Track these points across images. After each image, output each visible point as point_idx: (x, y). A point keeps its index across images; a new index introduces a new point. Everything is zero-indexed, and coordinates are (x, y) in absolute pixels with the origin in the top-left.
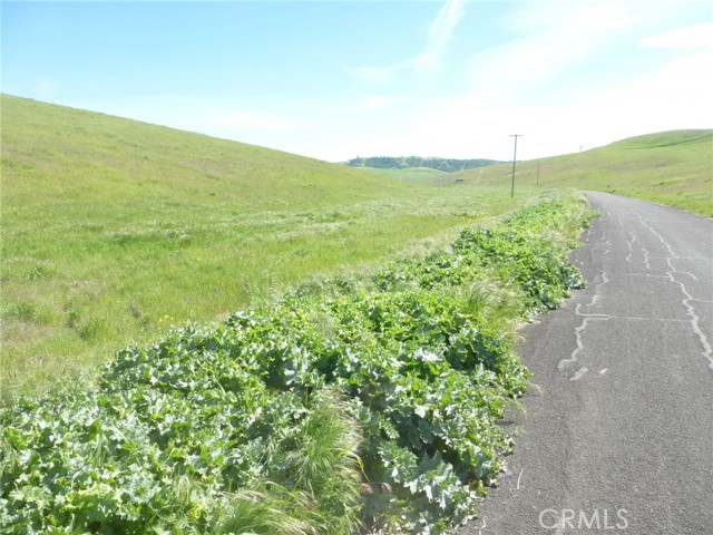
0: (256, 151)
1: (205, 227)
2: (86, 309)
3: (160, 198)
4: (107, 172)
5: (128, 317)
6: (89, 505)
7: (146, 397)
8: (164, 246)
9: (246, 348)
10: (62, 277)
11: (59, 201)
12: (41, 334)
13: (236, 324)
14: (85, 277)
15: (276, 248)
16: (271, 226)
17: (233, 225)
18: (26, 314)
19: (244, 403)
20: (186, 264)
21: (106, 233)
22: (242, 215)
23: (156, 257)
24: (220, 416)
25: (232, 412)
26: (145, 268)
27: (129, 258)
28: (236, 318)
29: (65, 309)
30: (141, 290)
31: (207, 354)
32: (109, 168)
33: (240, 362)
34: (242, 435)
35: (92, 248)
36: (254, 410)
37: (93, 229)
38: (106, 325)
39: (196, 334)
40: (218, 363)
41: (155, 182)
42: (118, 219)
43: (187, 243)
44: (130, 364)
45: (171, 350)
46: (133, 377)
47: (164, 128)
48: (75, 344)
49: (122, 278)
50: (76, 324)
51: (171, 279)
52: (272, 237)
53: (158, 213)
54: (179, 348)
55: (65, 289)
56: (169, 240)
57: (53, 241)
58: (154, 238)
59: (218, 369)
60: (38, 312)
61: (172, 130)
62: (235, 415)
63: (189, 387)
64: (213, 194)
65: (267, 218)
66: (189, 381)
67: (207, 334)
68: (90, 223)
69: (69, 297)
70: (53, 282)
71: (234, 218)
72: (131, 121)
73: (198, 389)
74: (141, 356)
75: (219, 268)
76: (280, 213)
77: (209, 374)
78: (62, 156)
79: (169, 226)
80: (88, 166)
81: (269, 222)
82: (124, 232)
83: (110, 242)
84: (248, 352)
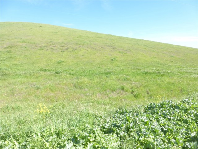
0: (187, 49)
1: (169, 71)
2: (136, 90)
3: (156, 62)
4: (143, 55)
5: (146, 94)
6: (148, 143)
7: (159, 118)
8: (157, 76)
9: (190, 111)
10: (131, 81)
11: (131, 62)
12: (126, 94)
13: (185, 103)
14: (136, 82)
15: (193, 80)
16: (192, 72)
17: (178, 71)
18: (123, 89)
19: (190, 129)
20: (163, 81)
21: (142, 71)
22: (181, 68)
23: (154, 78)
24: (181, 130)
25: (185, 130)
26: (151, 81)
27: (147, 78)
28: (185, 101)
29: (131, 89)
30: (150, 87)
31: (176, 110)
32: (144, 54)
33: (187, 115)
34: (189, 139)
35: (138, 74)
36: (193, 132)
37: (139, 69)
38: (140, 95)
39: (172, 103)
40: (180, 113)
41: (155, 58)
42: (145, 67)
43: (163, 75)
44: (153, 108)
45: (164, 106)
46: (154, 111)
47: (159, 42)
48: (133, 98)
49: (145, 83)
50: (133, 93)
51: (158, 85)
52: (192, 76)
53: (155, 66)
54: (167, 106)
55: (131, 84)
56: (158, 74)
57: (129, 72)
58: (154, 73)
59: (180, 115)
60: (125, 88)
61: (161, 43)
62: (186, 131)
63: (171, 118)
64: (172, 62)
65: (190, 70)
66: (171, 117)
67: (175, 104)
68: (138, 68)
69: (132, 86)
70: (129, 82)
71: (178, 69)
72: (150, 41)
73: (174, 120)
74: (156, 106)
75: (173, 84)
76: (195, 68)
77: (177, 116)
78: (133, 51)
79: (158, 70)
80: (139, 53)
81: (191, 71)
82: (146, 71)
83: (143, 73)
84: (191, 112)
